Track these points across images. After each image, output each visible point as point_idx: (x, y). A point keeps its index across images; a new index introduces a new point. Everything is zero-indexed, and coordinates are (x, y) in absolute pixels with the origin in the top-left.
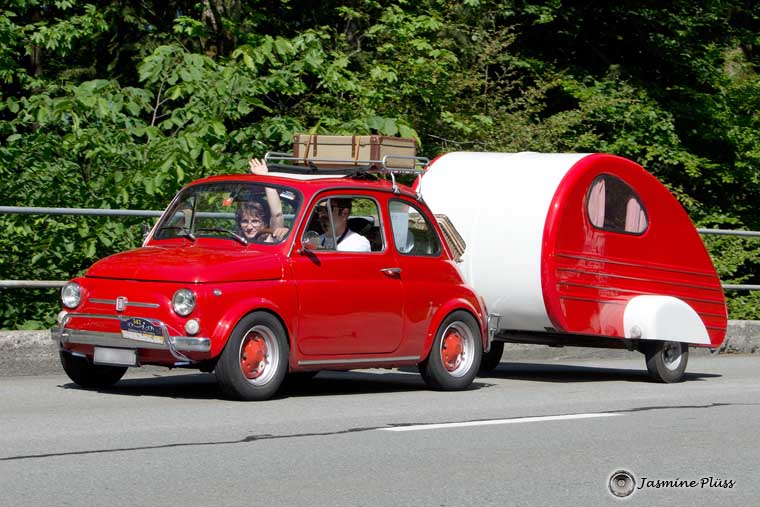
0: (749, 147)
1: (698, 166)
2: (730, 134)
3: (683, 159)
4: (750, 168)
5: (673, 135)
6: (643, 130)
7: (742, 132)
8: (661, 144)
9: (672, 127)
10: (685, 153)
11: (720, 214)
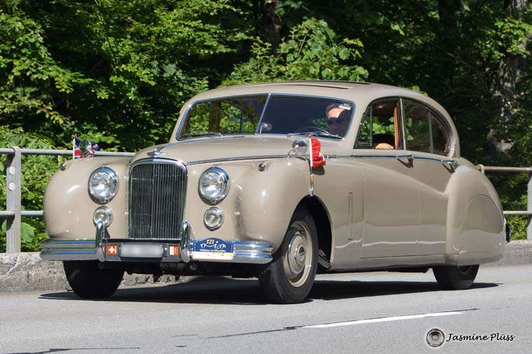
0: (126, 60)
1: (70, 81)
2: (105, 46)
3: (53, 74)
4: (127, 83)
5: (42, 48)
6: (9, 43)
7: (117, 43)
8: (29, 58)
9: (41, 39)
10: (55, 66)
11: (95, 132)
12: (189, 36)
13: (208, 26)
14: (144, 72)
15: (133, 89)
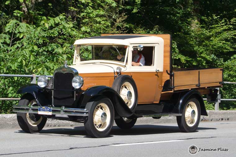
0: (201, 53)
1: (185, 59)
2: (195, 49)
4: (202, 60)
5: (177, 49)
7: (199, 48)
9: (176, 46)
10: (181, 55)
12: (221, 46)
13: (227, 43)
14: (208, 57)
15: (204, 62)
